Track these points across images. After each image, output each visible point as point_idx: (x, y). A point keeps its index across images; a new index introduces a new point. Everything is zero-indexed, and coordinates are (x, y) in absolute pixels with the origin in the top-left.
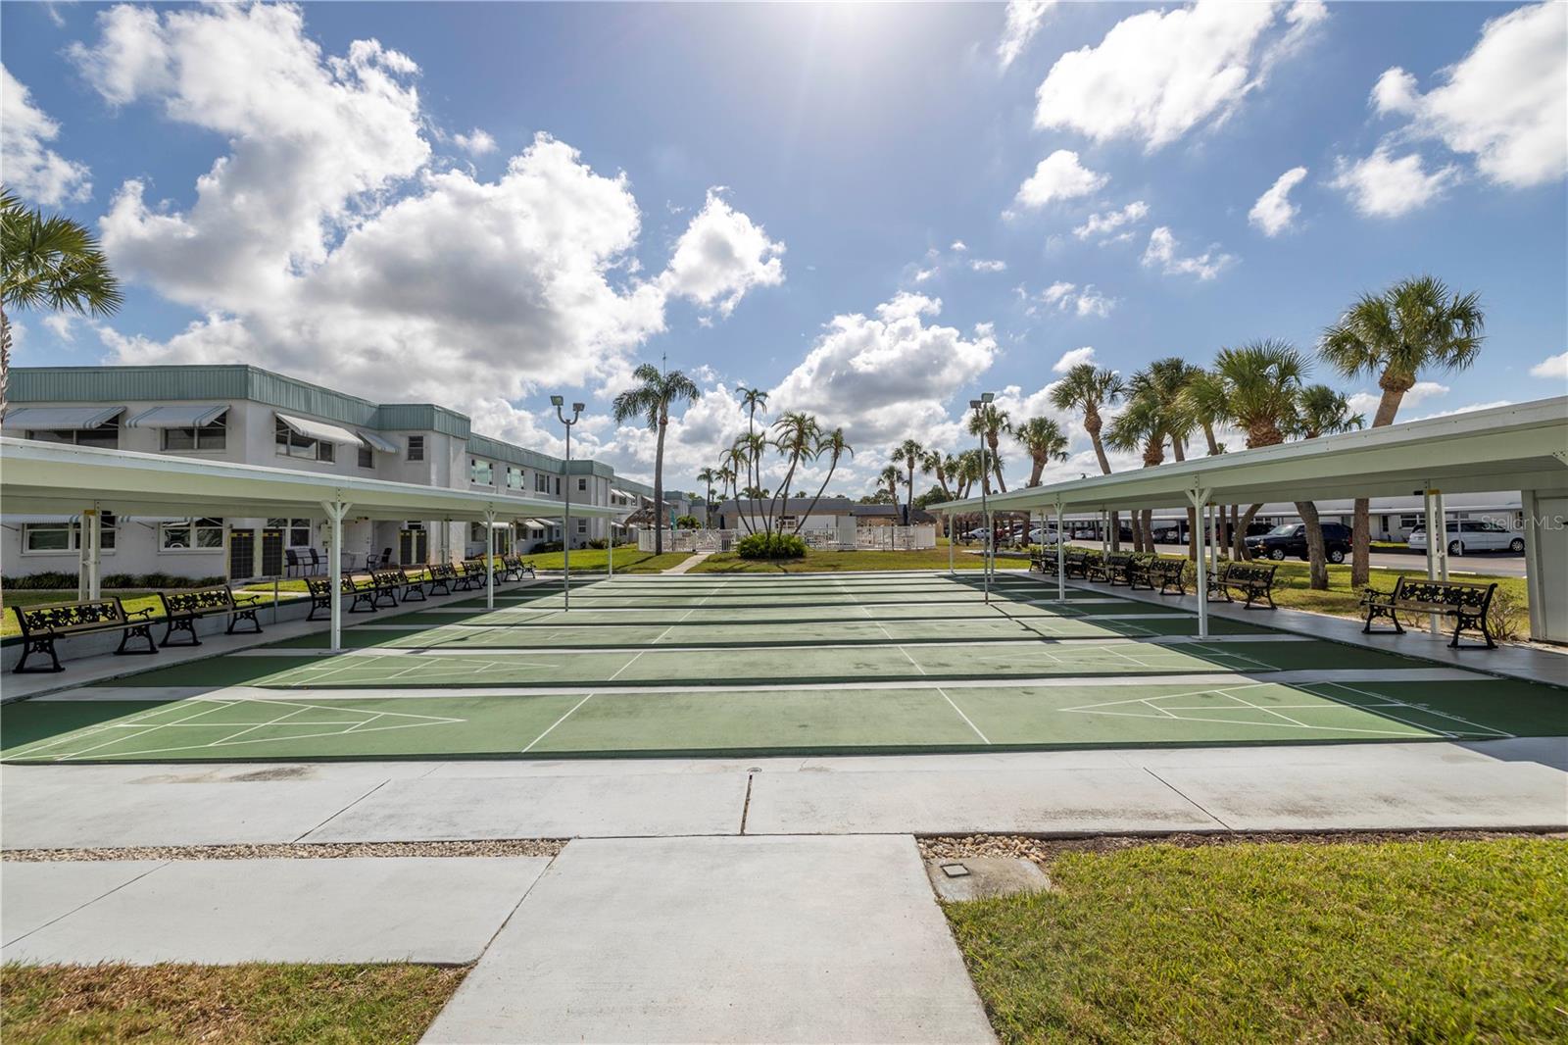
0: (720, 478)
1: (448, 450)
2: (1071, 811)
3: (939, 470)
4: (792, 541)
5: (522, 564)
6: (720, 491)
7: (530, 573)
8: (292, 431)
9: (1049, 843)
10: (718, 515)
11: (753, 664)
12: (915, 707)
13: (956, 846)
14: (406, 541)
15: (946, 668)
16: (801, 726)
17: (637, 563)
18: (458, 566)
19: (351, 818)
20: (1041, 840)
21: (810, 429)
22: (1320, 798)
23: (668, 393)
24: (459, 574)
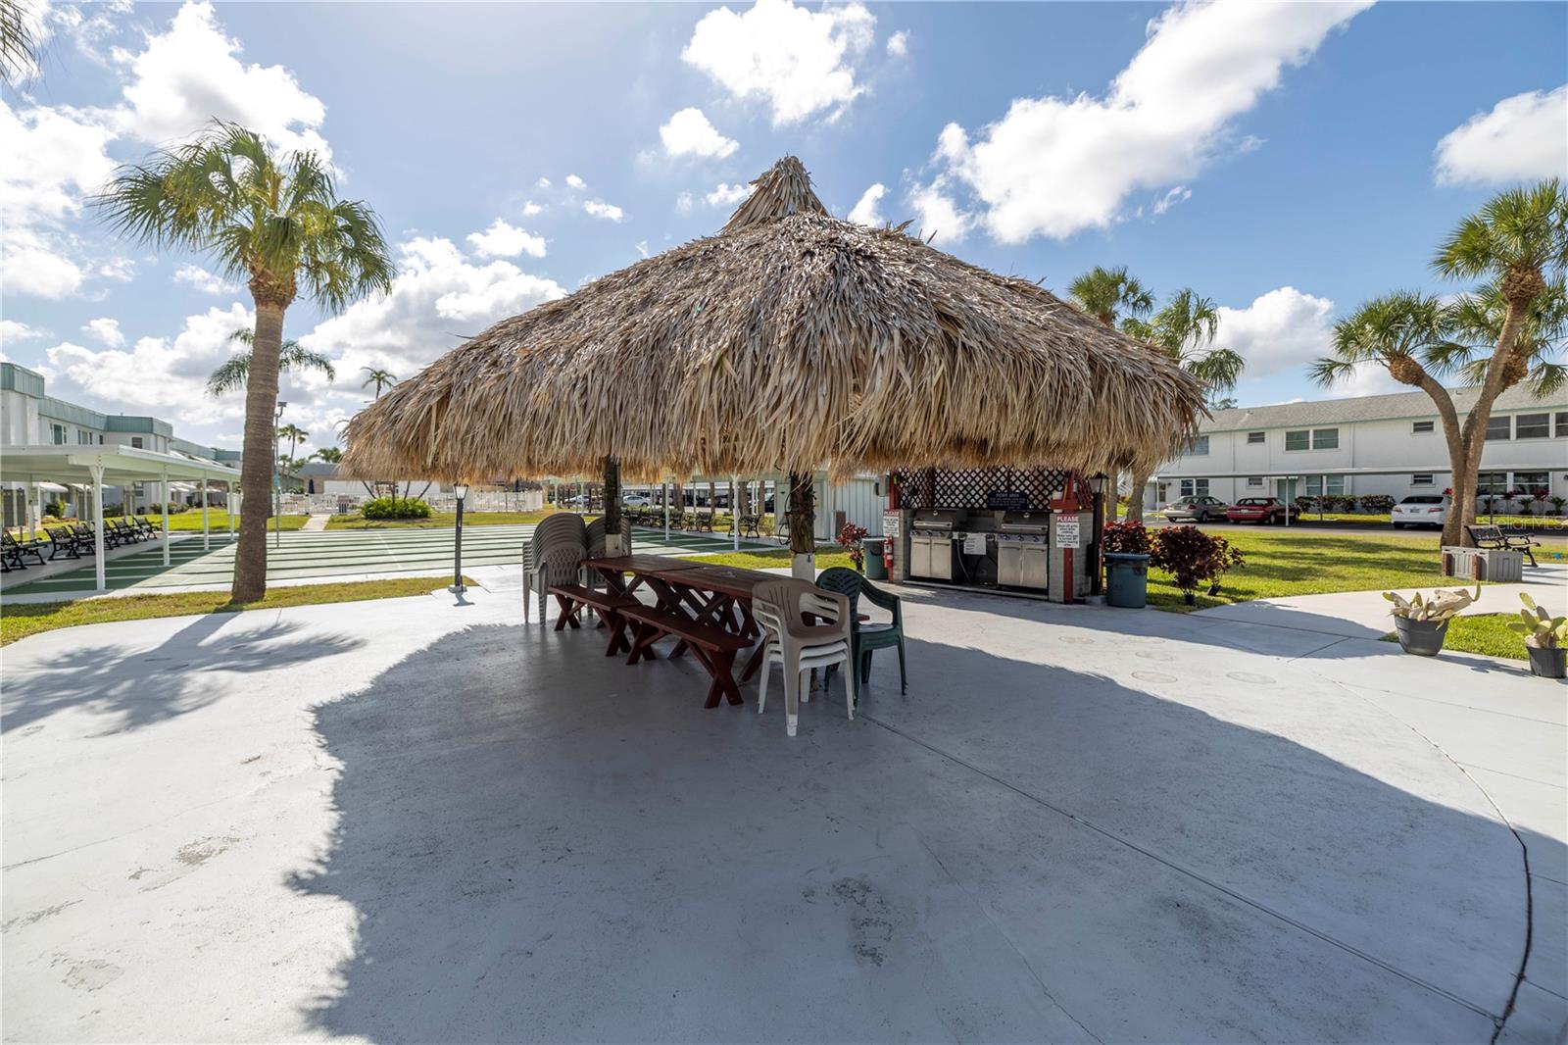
1: (26, 410)
4: (418, 504)
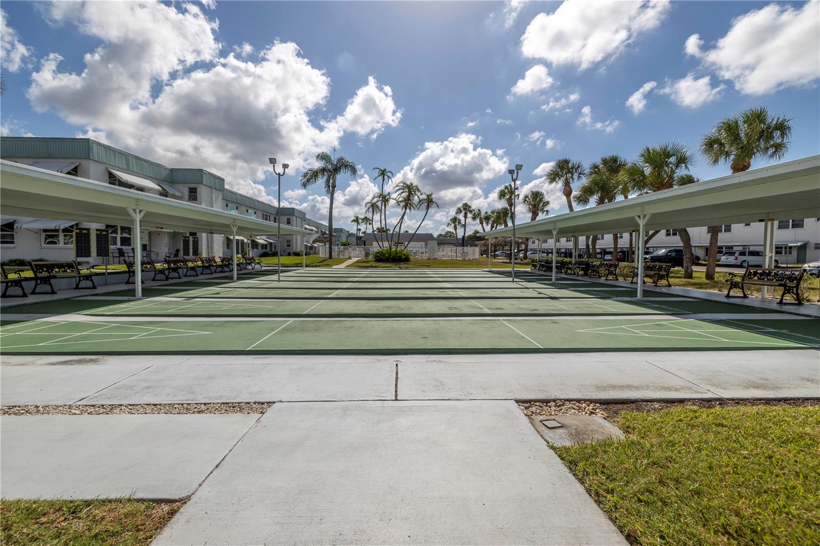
0: (363, 222)
1: (212, 196)
2: (613, 386)
3: (481, 218)
4: (403, 253)
5: (254, 260)
6: (363, 230)
7: (259, 265)
8: (119, 179)
9: (606, 406)
10: (362, 241)
11: (389, 307)
12: (490, 328)
13: (545, 408)
14: (186, 242)
15: (502, 310)
16: (423, 338)
17: (319, 262)
18: (218, 260)
19: (119, 388)
20: (600, 404)
21: (415, 192)
22: (767, 379)
23: (336, 170)
24: (218, 264)
